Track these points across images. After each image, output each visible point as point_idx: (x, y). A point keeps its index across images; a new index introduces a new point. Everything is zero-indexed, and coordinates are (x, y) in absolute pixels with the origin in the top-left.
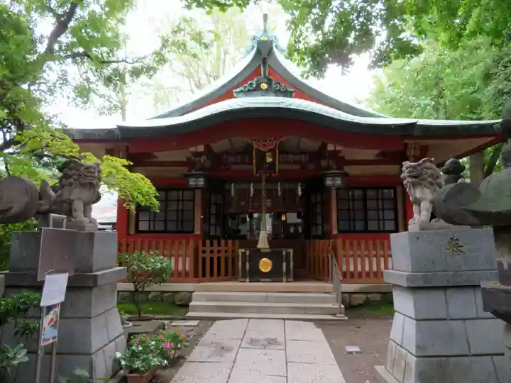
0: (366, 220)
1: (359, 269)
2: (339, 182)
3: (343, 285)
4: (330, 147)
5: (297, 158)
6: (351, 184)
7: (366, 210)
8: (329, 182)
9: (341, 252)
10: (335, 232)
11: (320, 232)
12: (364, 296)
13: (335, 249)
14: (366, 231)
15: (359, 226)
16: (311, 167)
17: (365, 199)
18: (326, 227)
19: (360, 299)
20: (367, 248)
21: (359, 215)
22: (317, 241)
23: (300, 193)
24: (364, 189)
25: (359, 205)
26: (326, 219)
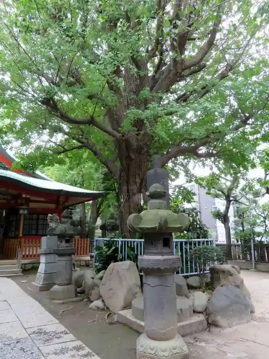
0: (37, 229)
1: (31, 253)
2: (26, 212)
3: (23, 260)
4: (24, 196)
5: (5, 197)
6: (32, 212)
7: (38, 224)
8: (21, 212)
9: (23, 244)
10: (21, 235)
11: (13, 235)
12: (32, 265)
13: (20, 244)
14: (37, 235)
15: (34, 232)
16: (13, 202)
17: (38, 219)
18: (17, 233)
19: (29, 266)
20: (36, 243)
21: (34, 227)
22: (11, 240)
23: (4, 215)
24: (39, 214)
25: (34, 222)
26: (17, 229)
